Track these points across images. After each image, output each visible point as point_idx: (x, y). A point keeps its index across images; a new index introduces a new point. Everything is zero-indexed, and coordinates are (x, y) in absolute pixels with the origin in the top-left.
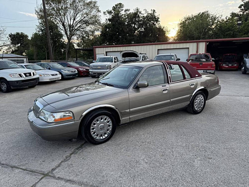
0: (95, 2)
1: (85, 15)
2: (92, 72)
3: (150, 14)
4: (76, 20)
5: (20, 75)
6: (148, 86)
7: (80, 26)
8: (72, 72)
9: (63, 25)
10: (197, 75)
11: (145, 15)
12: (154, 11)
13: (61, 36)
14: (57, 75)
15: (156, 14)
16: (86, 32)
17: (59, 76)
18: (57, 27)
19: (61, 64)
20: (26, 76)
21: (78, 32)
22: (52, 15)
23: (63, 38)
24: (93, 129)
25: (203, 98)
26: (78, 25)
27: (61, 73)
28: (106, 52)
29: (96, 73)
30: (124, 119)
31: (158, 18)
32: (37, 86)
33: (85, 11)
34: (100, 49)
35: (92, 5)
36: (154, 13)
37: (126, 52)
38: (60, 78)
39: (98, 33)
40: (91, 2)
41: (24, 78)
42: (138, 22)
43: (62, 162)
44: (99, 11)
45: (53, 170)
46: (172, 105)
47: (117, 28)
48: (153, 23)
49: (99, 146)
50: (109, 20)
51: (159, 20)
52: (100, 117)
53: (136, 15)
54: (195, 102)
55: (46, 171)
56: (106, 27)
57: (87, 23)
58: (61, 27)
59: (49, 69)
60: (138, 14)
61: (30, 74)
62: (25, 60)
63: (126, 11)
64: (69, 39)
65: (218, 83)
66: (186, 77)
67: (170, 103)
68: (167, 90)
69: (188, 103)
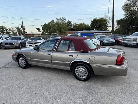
8: (110, 41)
10: (81, 50)
17: (99, 43)
24: (20, 61)
29: (124, 44)
30: (29, 62)
62: (111, 34)
65: (117, 63)
66: (70, 49)
67: (52, 63)
68: (49, 54)
69: (68, 68)
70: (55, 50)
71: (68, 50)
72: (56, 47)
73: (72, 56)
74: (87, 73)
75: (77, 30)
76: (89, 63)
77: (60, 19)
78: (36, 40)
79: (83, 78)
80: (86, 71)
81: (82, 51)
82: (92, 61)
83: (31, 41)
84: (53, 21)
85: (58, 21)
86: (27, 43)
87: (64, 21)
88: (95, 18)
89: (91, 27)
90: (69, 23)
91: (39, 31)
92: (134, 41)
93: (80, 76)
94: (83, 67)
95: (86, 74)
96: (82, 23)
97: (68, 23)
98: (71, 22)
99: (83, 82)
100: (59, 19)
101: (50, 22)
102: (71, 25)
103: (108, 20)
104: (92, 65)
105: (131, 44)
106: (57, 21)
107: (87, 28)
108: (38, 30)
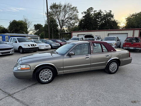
0: (76, 8)
1: (70, 15)
3: (109, 13)
4: (66, 17)
5: (29, 45)
6: (74, 55)
7: (67, 21)
8: (57, 45)
9: (59, 20)
10: (112, 50)
11: (105, 14)
12: (111, 11)
13: (57, 26)
14: (48, 46)
15: (112, 13)
16: (70, 24)
17: (50, 47)
18: (55, 21)
19: (53, 41)
20: (32, 46)
21: (66, 24)
22: (53, 15)
23: (58, 27)
24: (41, 75)
25: (116, 64)
26: (67, 20)
27: (51, 45)
28: (78, 35)
30: (60, 72)
31: (113, 15)
32: (37, 51)
33: (70, 12)
34: (74, 33)
35: (74, 9)
36: (110, 12)
37: (87, 35)
38: (50, 48)
39: (77, 24)
40: (73, 7)
41: (31, 47)
42: (100, 17)
43: (21, 90)
44: (78, 12)
45: (15, 93)
46: (92, 67)
47: (88, 21)
48: (110, 18)
49: (44, 85)
50: (84, 17)
51: (114, 16)
52: (45, 69)
53: (99, 14)
54: (110, 67)
55: (11, 93)
56: (82, 21)
57: (71, 19)
58: (58, 21)
59: (46, 43)
60: (101, 13)
61: (34, 45)
62: (39, 38)
63: (94, 11)
64: (61, 27)
66: (104, 51)
67: (90, 66)
70: (92, 53)
71: (103, 52)
72: (92, 50)
73: (108, 56)
79: (114, 71)
81: (113, 51)
82: (120, 57)
88: (14, 20)
89: (9, 30)
103: (28, 23)
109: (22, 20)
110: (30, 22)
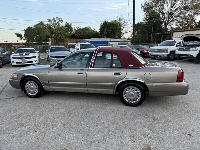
2: (150, 54)
10: (131, 65)
24: (27, 87)
29: (153, 55)
30: (45, 87)
34: (177, 33)
46: (90, 88)
54: (125, 93)
64: (166, 25)
65: (179, 80)
66: (114, 65)
67: (87, 86)
68: (83, 73)
69: (112, 91)
70: (91, 68)
71: (112, 66)
72: (92, 63)
73: (119, 74)
74: (140, 95)
75: (80, 38)
76: (143, 82)
77: (54, 19)
78: (27, 53)
79: (134, 102)
80: (138, 93)
81: (132, 67)
82: (147, 80)
83: (20, 55)
84: (41, 23)
85: (50, 24)
86: (13, 58)
87: (60, 23)
88: (106, 21)
89: (101, 34)
90: (68, 26)
91: (21, 38)
92: (164, 52)
93: (130, 100)
94: (134, 87)
95: (138, 96)
96: (86, 27)
97: (66, 26)
98: (71, 25)
99: (135, 108)
100: (52, 20)
101: (38, 25)
102: (71, 29)
103: (122, 23)
104: (147, 84)
105: (161, 56)
106: (48, 23)
107: (96, 35)
108: (18, 37)
109: (116, 19)
110: (126, 21)
